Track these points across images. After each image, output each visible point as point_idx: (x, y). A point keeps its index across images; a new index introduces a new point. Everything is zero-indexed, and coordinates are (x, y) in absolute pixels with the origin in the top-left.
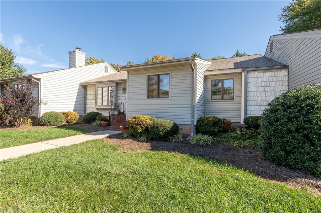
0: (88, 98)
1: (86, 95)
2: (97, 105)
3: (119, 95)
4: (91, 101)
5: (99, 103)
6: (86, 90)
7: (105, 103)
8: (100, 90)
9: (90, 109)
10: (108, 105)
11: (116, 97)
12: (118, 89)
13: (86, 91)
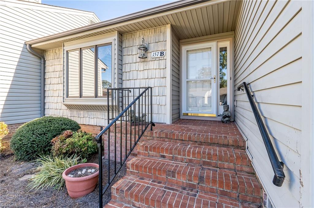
0: (48, 82)
1: (45, 73)
2: (67, 96)
3: (126, 68)
4: (56, 87)
5: (74, 91)
6: (45, 61)
7: (89, 91)
8: (74, 56)
9: (53, 106)
10: (96, 96)
11: (119, 74)
12: (125, 51)
13: (45, 64)
